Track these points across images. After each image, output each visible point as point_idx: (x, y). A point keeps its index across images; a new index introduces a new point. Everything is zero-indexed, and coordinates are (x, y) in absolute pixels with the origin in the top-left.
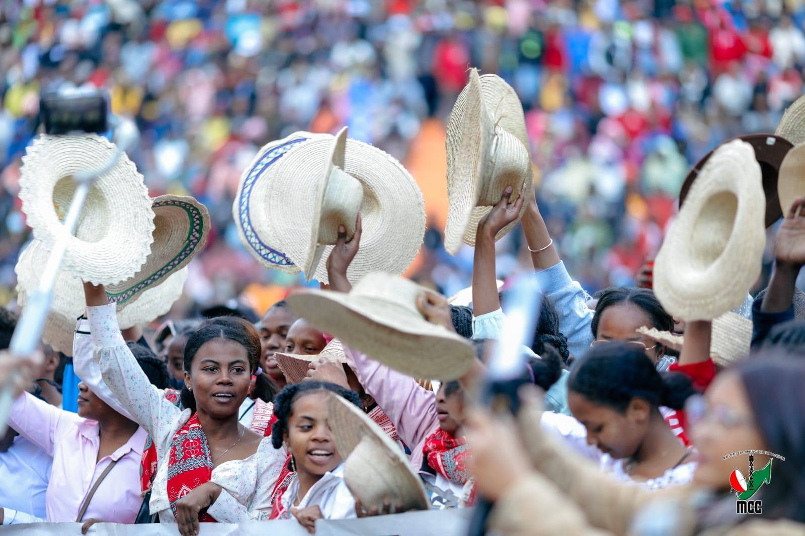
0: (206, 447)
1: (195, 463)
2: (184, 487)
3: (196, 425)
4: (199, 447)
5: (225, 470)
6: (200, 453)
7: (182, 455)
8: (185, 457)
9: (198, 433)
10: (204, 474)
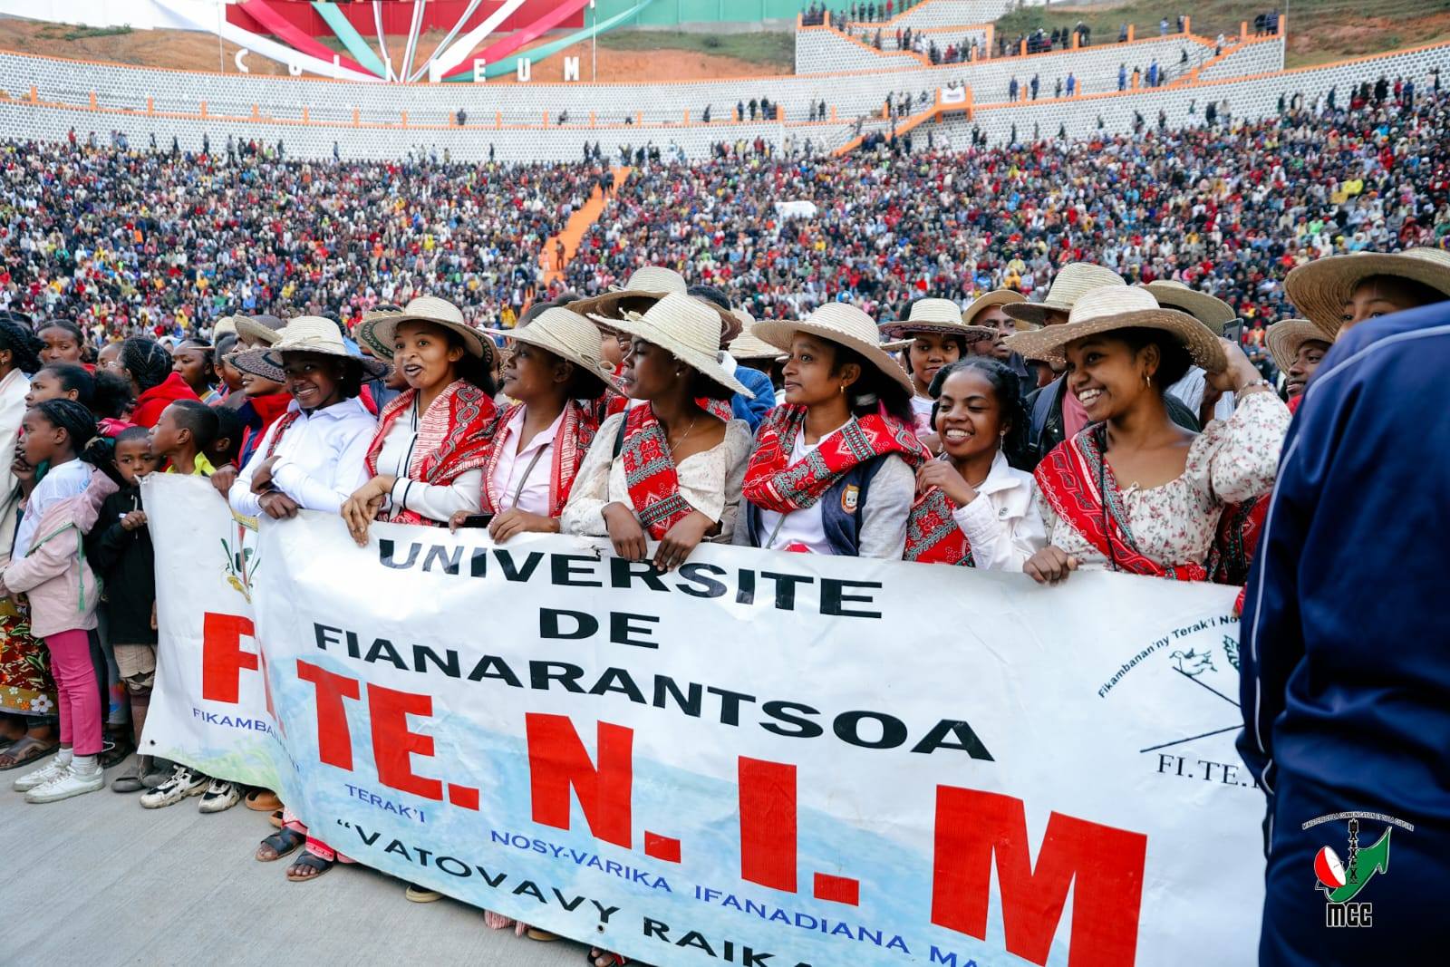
0: (666, 446)
1: (656, 466)
2: (650, 495)
3: (650, 422)
4: (657, 448)
5: (691, 468)
6: (659, 454)
7: (641, 460)
8: (645, 462)
9: (653, 431)
10: (670, 478)
